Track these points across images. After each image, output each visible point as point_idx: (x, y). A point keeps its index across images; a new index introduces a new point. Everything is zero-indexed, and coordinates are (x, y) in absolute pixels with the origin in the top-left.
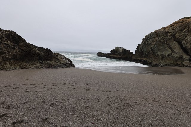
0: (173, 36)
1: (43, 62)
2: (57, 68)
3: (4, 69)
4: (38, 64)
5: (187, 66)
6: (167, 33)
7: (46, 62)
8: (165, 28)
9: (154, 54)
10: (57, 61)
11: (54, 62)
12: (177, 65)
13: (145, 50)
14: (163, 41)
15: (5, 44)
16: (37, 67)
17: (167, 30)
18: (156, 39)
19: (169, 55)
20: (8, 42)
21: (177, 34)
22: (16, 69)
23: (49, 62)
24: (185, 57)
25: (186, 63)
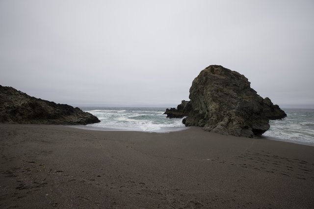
1: (50, 120)
2: (58, 124)
3: (21, 123)
4: (45, 122)
7: (52, 120)
10: (62, 119)
11: (58, 120)
15: (27, 109)
16: (43, 123)
20: (29, 108)
22: (28, 123)
23: (54, 120)
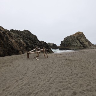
0: (77, 38)
5: (83, 48)
6: (75, 37)
8: (73, 35)
9: (71, 45)
12: (80, 48)
13: (66, 44)
14: (74, 40)
17: (74, 36)
18: (71, 39)
19: (77, 45)
21: (78, 38)
24: (82, 45)
25: (82, 47)
